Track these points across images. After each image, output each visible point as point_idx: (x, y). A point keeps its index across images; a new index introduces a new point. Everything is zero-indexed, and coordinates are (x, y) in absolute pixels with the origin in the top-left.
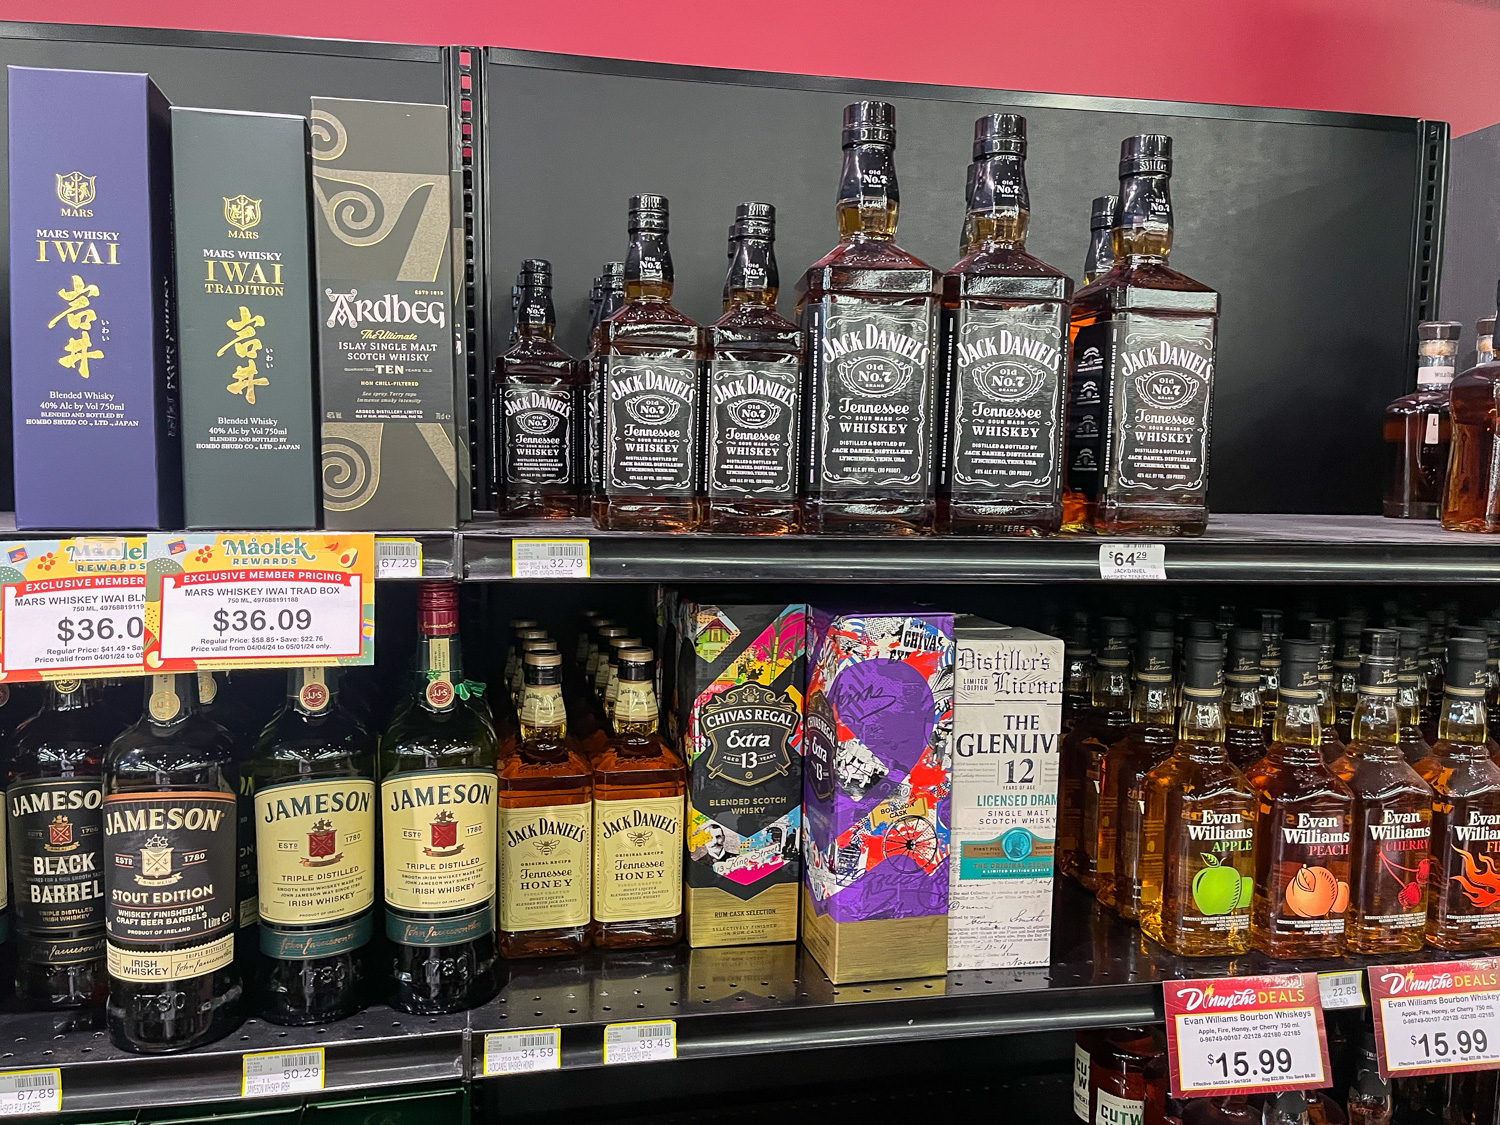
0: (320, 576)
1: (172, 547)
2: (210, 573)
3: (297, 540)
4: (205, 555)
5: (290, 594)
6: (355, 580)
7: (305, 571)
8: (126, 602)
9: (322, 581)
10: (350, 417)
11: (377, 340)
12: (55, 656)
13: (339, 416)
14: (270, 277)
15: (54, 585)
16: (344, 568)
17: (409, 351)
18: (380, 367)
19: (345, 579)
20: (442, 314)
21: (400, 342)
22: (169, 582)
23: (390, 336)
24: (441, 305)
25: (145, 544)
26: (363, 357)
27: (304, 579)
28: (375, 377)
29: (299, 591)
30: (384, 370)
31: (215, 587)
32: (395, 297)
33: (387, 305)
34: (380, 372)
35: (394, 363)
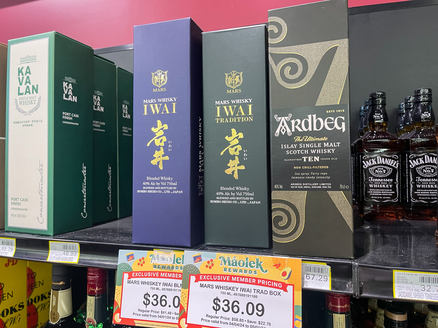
0: (269, 283)
1: (195, 258)
2: (213, 275)
3: (258, 260)
4: (210, 265)
5: (252, 293)
6: (290, 288)
7: (262, 279)
8: (173, 288)
9: (271, 287)
10: (287, 188)
11: (303, 142)
12: (141, 313)
13: (281, 187)
14: (246, 111)
15: (143, 274)
16: (283, 279)
17: (323, 147)
18: (305, 158)
19: (284, 287)
20: (343, 124)
21: (317, 142)
22: (193, 278)
23: (311, 139)
24: (343, 118)
25: (183, 256)
26: (295, 152)
27: (260, 284)
28: (302, 163)
29: (258, 291)
30: (307, 159)
31: (215, 283)
32: (314, 116)
33: (310, 121)
34: (305, 161)
35: (314, 155)
